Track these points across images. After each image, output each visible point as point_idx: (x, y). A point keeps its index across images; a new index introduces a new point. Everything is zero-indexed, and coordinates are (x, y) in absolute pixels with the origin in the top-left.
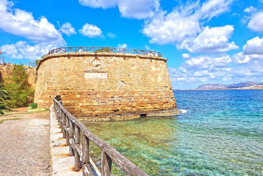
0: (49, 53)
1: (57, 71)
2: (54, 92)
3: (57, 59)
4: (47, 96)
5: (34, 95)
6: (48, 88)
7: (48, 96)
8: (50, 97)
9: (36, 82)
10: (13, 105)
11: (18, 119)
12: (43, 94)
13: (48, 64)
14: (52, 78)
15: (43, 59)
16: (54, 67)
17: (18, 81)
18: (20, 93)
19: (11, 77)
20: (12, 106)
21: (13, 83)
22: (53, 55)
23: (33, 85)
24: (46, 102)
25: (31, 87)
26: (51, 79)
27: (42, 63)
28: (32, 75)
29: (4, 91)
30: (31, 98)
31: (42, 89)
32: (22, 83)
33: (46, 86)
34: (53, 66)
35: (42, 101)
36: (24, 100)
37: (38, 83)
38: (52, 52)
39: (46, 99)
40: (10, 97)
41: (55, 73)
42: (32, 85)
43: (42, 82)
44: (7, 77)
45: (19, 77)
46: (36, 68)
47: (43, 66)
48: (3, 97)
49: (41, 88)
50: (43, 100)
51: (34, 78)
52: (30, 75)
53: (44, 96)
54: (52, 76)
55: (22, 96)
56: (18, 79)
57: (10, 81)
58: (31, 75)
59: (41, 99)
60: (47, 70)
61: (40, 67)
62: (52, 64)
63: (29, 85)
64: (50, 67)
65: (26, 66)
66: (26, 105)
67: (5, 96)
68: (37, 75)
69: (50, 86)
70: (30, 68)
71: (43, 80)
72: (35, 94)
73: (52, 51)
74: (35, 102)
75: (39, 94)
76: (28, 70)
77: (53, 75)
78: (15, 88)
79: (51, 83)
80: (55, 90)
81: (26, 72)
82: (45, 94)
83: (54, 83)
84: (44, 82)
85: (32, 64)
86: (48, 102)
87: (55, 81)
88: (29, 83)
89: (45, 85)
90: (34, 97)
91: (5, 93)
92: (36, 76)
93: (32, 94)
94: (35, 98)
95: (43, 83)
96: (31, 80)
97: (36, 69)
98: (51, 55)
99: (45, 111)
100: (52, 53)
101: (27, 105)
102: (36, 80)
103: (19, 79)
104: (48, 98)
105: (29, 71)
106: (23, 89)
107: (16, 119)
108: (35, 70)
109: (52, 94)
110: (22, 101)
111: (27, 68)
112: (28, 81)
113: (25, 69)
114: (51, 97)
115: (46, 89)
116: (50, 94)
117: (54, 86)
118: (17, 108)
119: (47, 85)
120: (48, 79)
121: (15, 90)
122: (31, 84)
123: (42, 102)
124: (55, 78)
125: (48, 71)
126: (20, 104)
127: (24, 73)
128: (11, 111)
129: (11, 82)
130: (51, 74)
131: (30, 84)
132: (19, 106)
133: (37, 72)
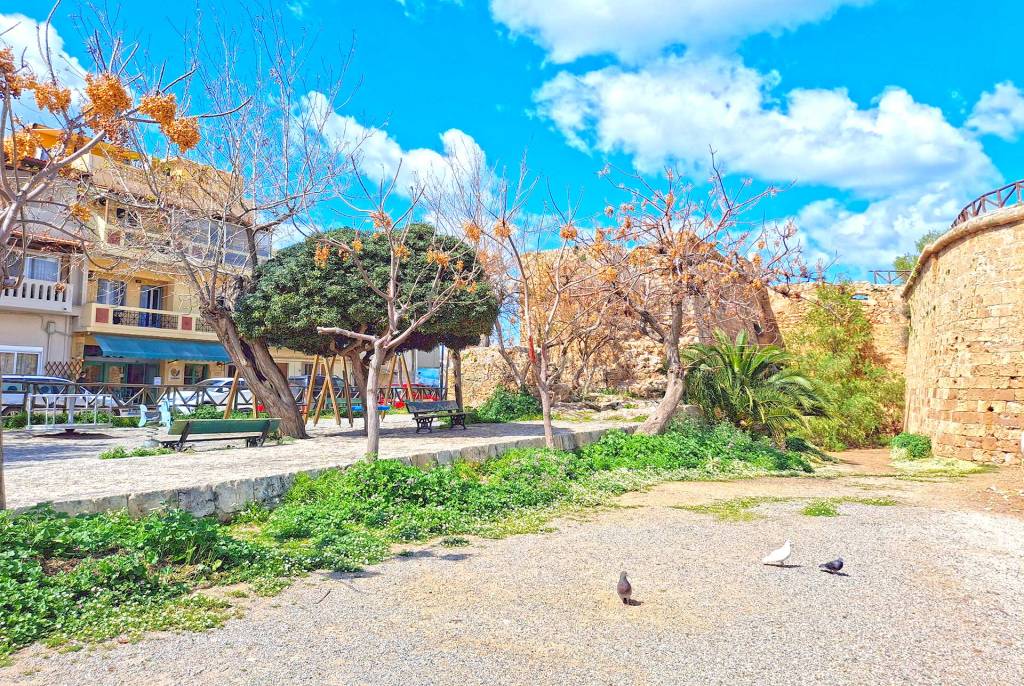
0: (963, 216)
1: (1013, 289)
2: (1009, 388)
3: (1006, 234)
4: (972, 405)
5: (902, 399)
6: (976, 370)
7: (981, 406)
8: (991, 409)
9: (906, 348)
10: (831, 439)
11: (894, 503)
12: (954, 397)
13: (964, 263)
14: (989, 325)
15: (941, 243)
16: (993, 275)
17: (836, 347)
18: (852, 392)
19: (812, 330)
20: (827, 440)
21: (822, 354)
22: (985, 218)
23: (897, 359)
24: (970, 433)
25: (889, 366)
26: (985, 326)
27: (933, 261)
28: (888, 320)
29: (800, 380)
30: (891, 411)
31: (947, 375)
32: (852, 351)
33: (963, 362)
34: (988, 268)
35: (952, 427)
36: (869, 421)
37: (915, 348)
38: (974, 208)
39: (969, 417)
40: (823, 403)
41: (1006, 300)
42: (890, 360)
43: (944, 343)
44: (798, 332)
45: (840, 331)
46: (902, 288)
47: (942, 275)
48: (800, 405)
49: (942, 368)
50: (955, 425)
51: (898, 332)
52: (879, 318)
53: (961, 407)
54: (987, 315)
55: (858, 402)
56: (835, 338)
57: (807, 347)
58: (882, 321)
59: (946, 419)
60: (962, 290)
61: (924, 280)
62: (982, 259)
63: (880, 360)
64: (974, 273)
65: (861, 285)
66: (874, 439)
67: (807, 403)
68: (909, 317)
69: (983, 360)
70: (875, 290)
71: (949, 335)
72: (907, 397)
73: (977, 204)
74: (912, 428)
75: (935, 395)
76: (871, 301)
77: (995, 311)
78: (830, 372)
79: (989, 344)
80: (1012, 378)
81: (863, 309)
82: (965, 398)
83: (1006, 345)
84: (951, 342)
85: (885, 275)
86: (982, 432)
87: (1005, 337)
88: (878, 351)
89: (959, 354)
90: (902, 408)
91: (803, 390)
92: (903, 319)
93: (896, 396)
94: (912, 414)
95: (950, 347)
96: (884, 340)
97: (901, 293)
98: (972, 221)
99: (979, 472)
100: (977, 213)
101: (882, 441)
102: (906, 340)
103: (841, 336)
104: (982, 416)
105: (875, 302)
106: (858, 373)
107: (886, 504)
108: (897, 297)
109: (996, 396)
110: (859, 423)
111: (865, 292)
112: (875, 344)
113: (858, 297)
114: (997, 409)
115: (968, 374)
116: (986, 394)
117: (1005, 361)
118: (844, 450)
119: (968, 355)
120: (973, 327)
121: (829, 379)
122: (886, 357)
123: (951, 431)
124: (1003, 320)
125: (967, 293)
126: (853, 436)
127: (857, 313)
128: (829, 460)
129: (811, 348)
130: (984, 303)
131: (882, 354)
132: (852, 444)
133: (908, 306)
